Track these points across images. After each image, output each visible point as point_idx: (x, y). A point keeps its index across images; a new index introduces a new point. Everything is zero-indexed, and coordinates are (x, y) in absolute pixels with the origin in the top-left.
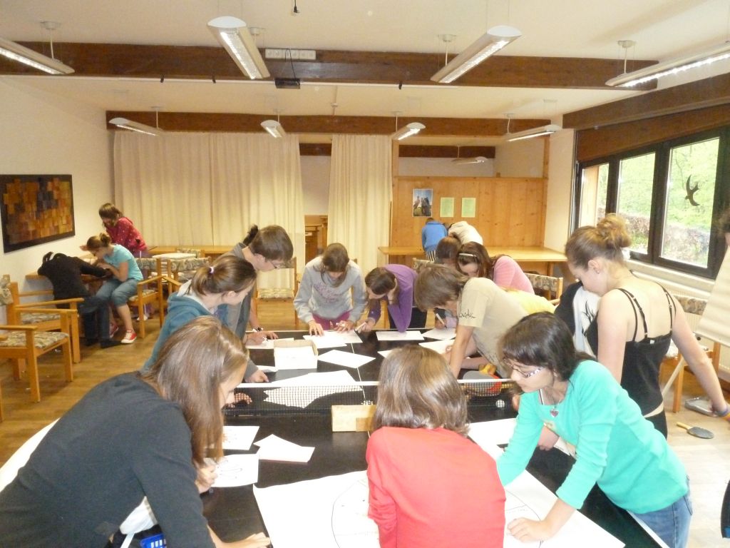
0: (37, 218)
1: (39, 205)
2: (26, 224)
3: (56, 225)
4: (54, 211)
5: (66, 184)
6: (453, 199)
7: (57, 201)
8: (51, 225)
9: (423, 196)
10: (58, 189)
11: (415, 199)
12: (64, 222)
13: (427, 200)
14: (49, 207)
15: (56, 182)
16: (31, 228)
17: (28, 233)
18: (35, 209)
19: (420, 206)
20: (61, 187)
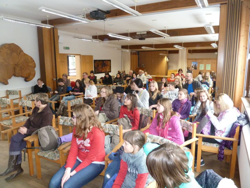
0: (102, 68)
1: (102, 66)
2: (99, 69)
3: (106, 69)
4: (106, 67)
5: (109, 62)
6: (203, 65)
7: (106, 65)
8: (105, 70)
9: (195, 64)
10: (107, 63)
11: (192, 65)
12: (108, 69)
13: (196, 65)
14: (104, 66)
15: (107, 61)
16: (100, 70)
17: (99, 71)
18: (101, 66)
19: (194, 66)
20: (108, 62)
